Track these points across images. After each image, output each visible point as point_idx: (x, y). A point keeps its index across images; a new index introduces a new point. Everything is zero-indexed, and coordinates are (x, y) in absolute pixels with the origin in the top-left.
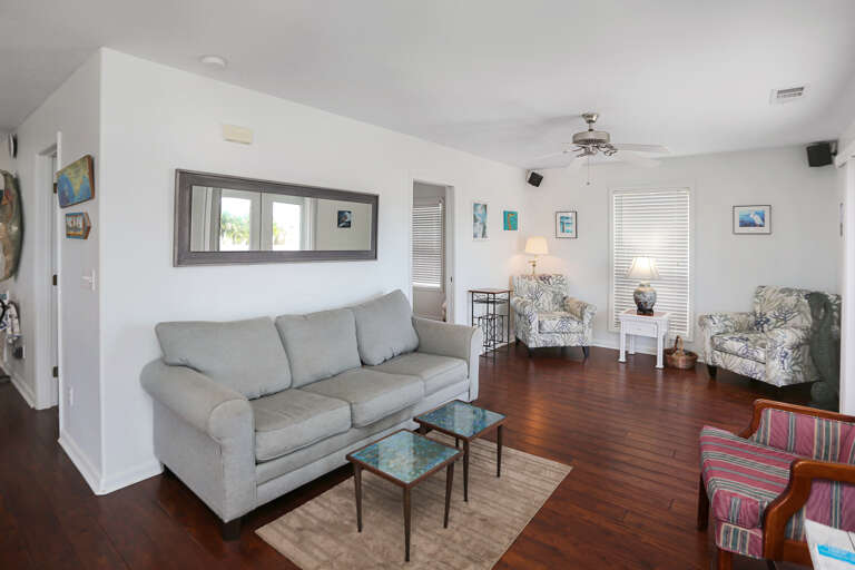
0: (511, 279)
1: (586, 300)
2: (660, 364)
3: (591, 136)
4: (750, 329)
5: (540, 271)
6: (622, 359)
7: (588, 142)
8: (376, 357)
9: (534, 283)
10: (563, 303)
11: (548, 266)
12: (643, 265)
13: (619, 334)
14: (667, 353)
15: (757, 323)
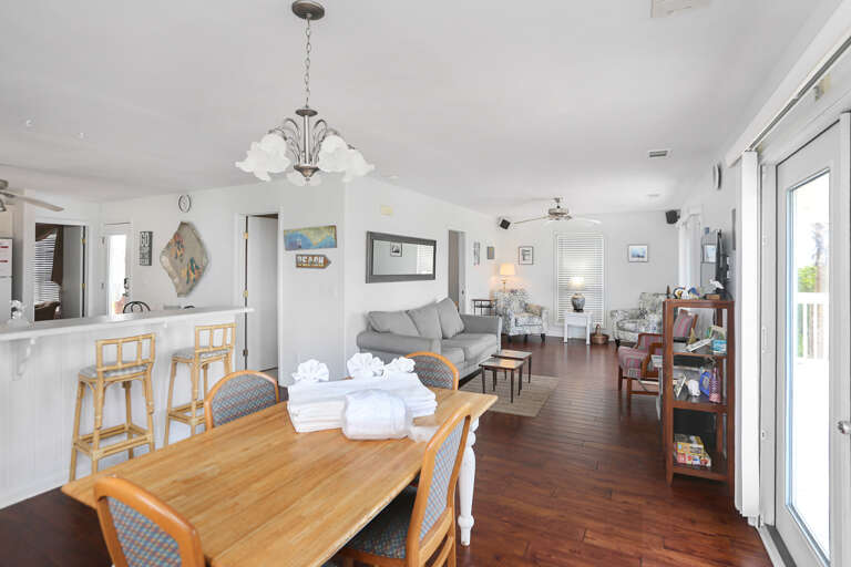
0: (492, 292)
1: (542, 305)
2: (588, 342)
3: (558, 211)
4: (638, 318)
5: (509, 287)
6: (566, 340)
7: (556, 214)
8: (450, 334)
9: (507, 295)
10: (526, 308)
11: (514, 283)
12: (577, 281)
13: (563, 327)
14: (592, 335)
15: (642, 315)
